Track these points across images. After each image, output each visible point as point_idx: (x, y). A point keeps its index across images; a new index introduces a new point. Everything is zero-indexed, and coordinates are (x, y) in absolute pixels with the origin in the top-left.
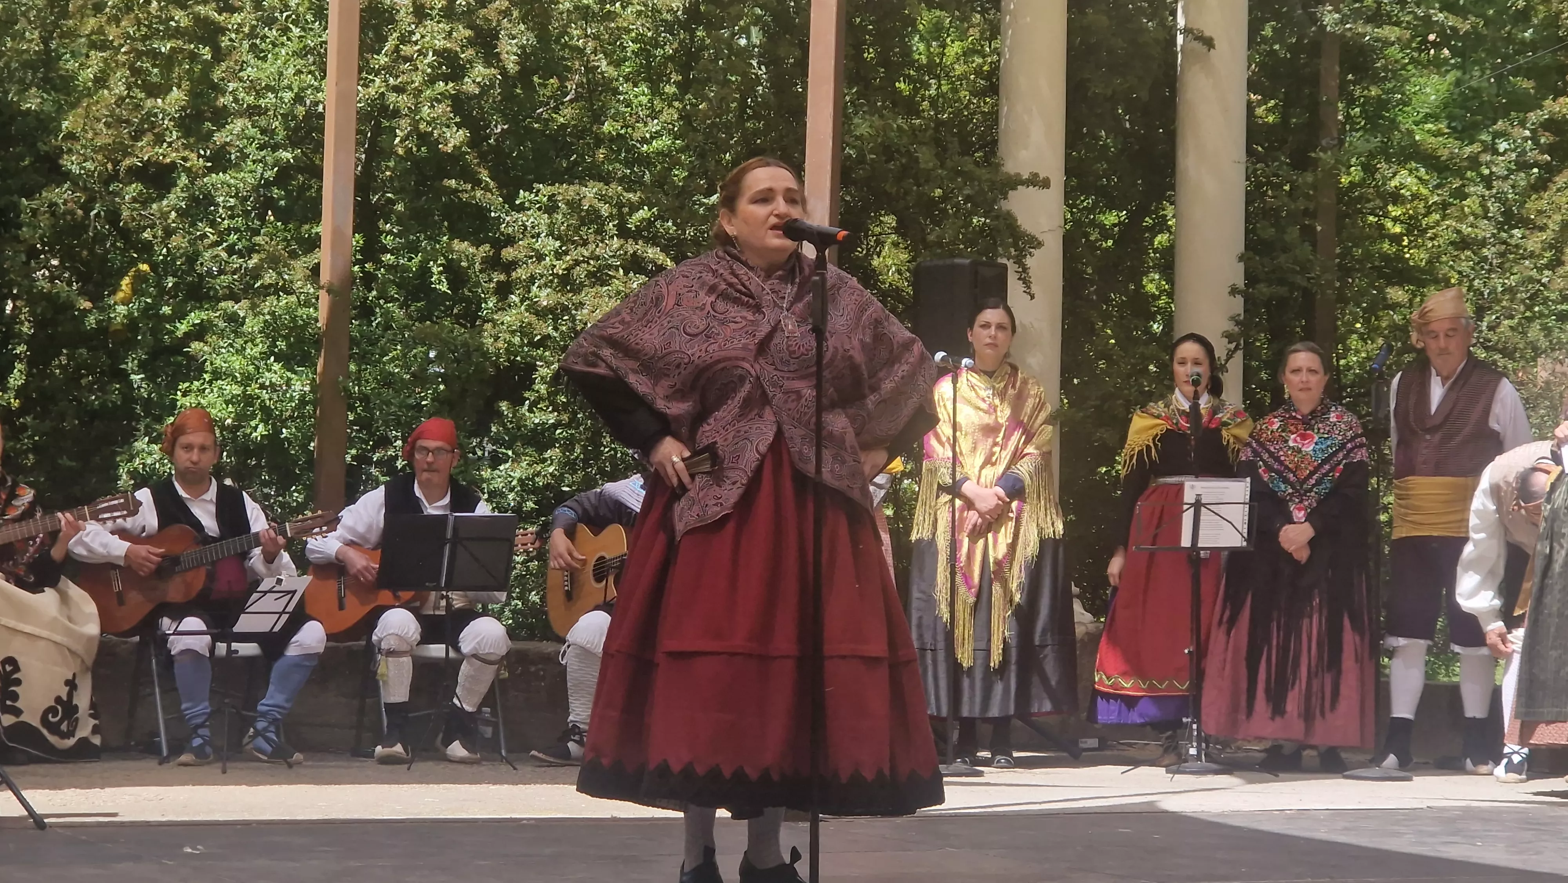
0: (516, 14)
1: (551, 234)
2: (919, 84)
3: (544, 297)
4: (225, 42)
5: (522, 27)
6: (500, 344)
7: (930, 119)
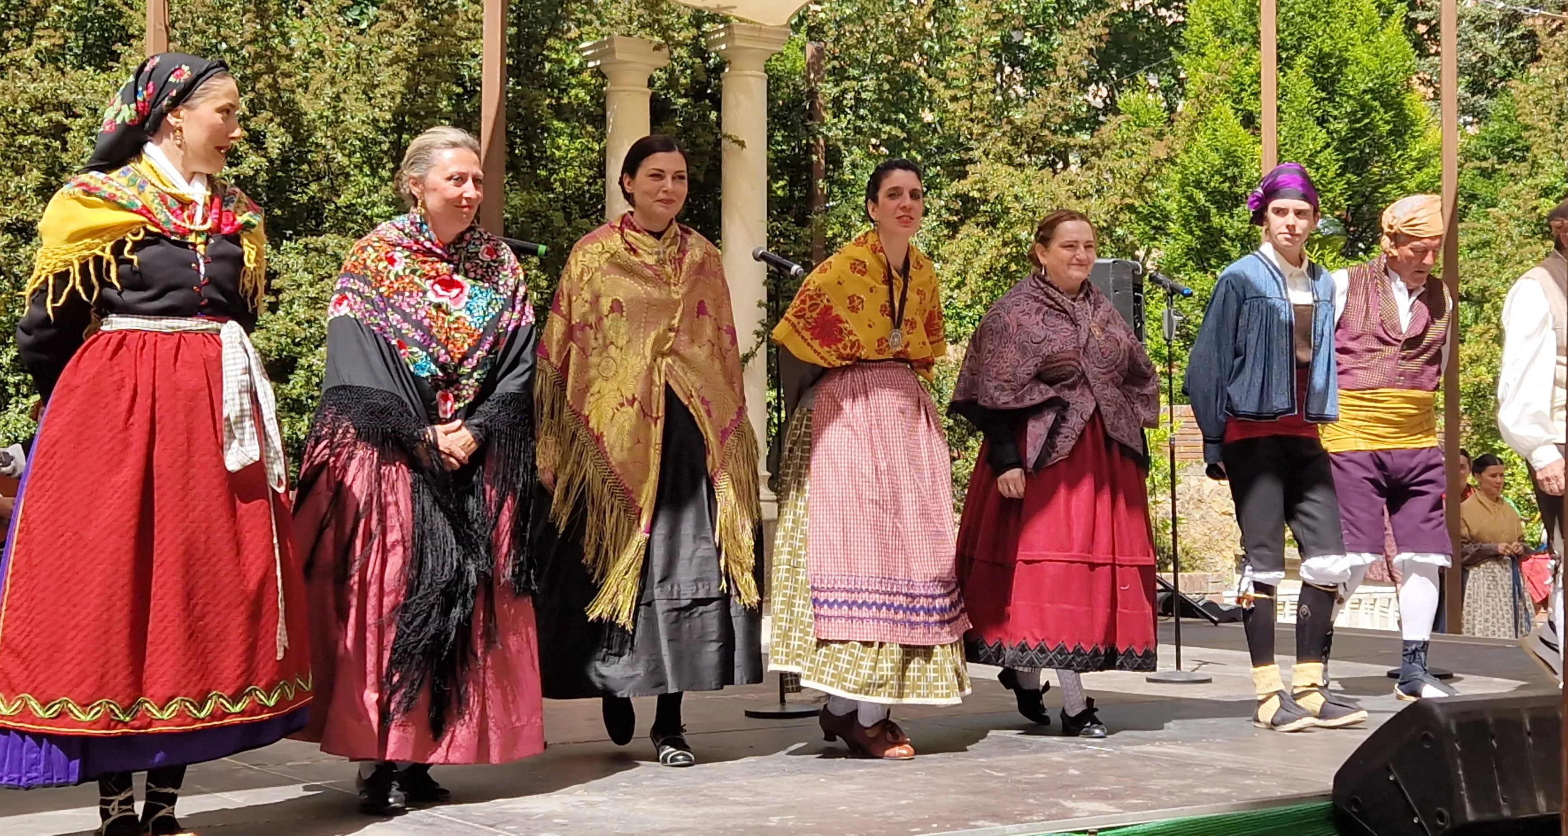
0: (277, 120)
1: (305, 270)
2: (552, 172)
3: (301, 312)
4: (69, 136)
5: (282, 130)
6: (272, 344)
7: (560, 193)
